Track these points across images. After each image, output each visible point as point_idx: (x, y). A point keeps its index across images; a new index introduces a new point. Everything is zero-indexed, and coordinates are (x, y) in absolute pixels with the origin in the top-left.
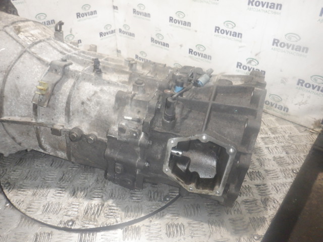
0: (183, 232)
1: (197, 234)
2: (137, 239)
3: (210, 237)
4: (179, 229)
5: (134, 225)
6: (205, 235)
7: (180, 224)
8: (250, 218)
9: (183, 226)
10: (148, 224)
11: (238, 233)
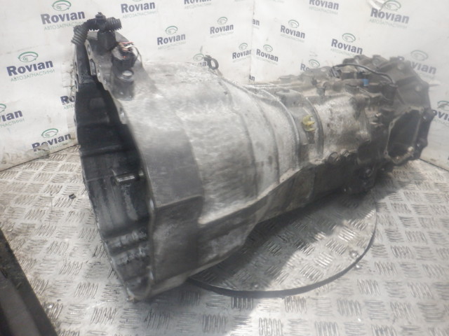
0: (359, 311)
1: (378, 315)
2: (303, 312)
3: (394, 321)
4: (353, 307)
5: (297, 296)
6: (388, 318)
7: (354, 301)
8: (445, 306)
9: (359, 305)
10: (314, 296)
11: (430, 322)
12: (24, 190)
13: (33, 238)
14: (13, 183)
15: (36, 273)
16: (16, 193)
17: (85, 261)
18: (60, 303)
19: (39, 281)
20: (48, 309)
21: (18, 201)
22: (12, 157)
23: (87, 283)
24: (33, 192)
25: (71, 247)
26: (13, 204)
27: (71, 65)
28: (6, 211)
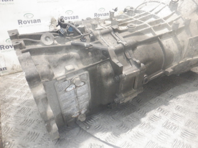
12: (19, 82)
13: (13, 104)
14: (15, 79)
15: (7, 123)
16: (14, 83)
17: (36, 119)
18: (13, 142)
19: (7, 127)
20: (5, 145)
21: (13, 87)
22: (17, 67)
23: (33, 132)
24: (22, 83)
25: (31, 111)
26: (10, 88)
27: (50, 23)
28: (6, 91)
